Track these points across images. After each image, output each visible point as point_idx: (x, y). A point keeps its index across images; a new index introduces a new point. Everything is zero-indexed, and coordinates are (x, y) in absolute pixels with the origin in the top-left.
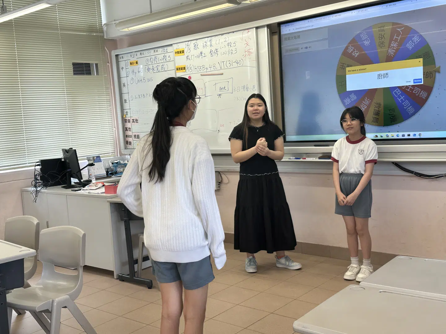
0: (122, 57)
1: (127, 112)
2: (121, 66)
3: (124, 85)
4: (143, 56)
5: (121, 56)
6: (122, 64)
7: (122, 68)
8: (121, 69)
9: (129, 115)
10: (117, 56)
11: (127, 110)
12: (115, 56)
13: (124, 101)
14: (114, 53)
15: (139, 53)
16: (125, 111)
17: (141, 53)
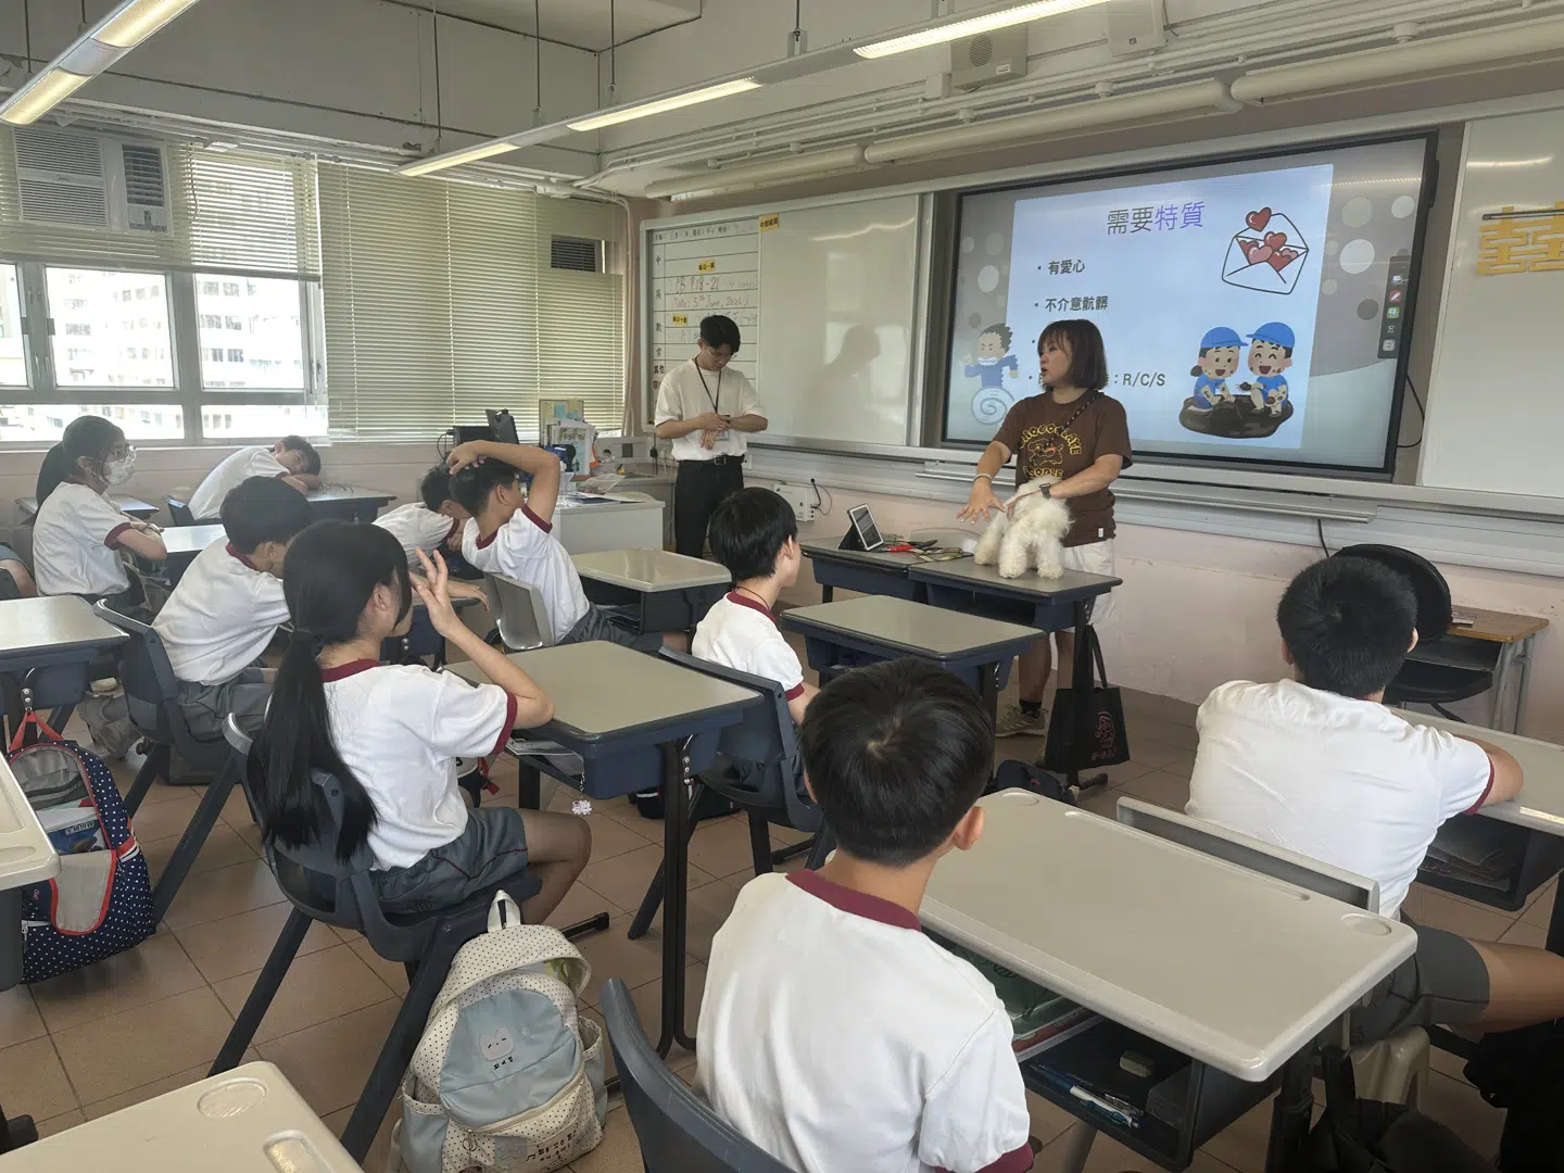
0: (661, 237)
1: (659, 350)
2: (655, 257)
3: (659, 295)
4: (698, 237)
5: (660, 233)
6: (658, 251)
7: (658, 260)
8: (655, 263)
9: (662, 357)
10: (650, 233)
11: (660, 346)
12: (644, 234)
13: (655, 327)
14: (644, 226)
15: (690, 231)
16: (656, 347)
17: (695, 232)
